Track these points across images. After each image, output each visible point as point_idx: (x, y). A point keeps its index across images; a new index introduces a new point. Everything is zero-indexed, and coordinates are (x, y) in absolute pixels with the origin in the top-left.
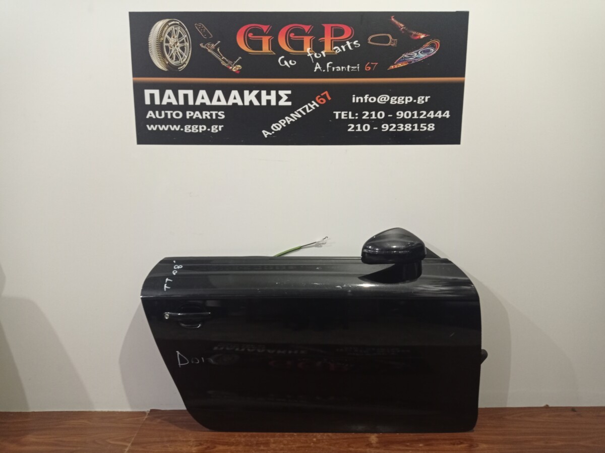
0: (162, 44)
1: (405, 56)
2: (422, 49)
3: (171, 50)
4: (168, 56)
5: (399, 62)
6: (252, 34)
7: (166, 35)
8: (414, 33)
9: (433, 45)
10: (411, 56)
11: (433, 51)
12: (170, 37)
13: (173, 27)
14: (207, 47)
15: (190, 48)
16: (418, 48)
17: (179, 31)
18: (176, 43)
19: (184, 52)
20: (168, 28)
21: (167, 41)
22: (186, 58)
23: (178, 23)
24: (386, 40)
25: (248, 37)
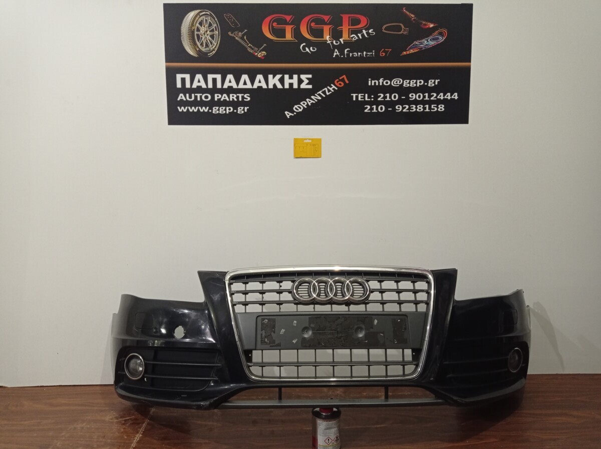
0: (193, 32)
1: (417, 43)
2: (431, 37)
3: (202, 38)
4: (199, 44)
5: (410, 48)
6: (276, 24)
7: (198, 25)
8: (424, 23)
9: (441, 34)
10: (422, 43)
11: (441, 39)
12: (201, 26)
13: (204, 17)
14: (235, 35)
15: (219, 36)
16: (428, 36)
17: (209, 20)
18: (207, 31)
19: (213, 40)
20: (199, 18)
21: (198, 30)
22: (215, 46)
23: (209, 13)
24: (399, 29)
25: (272, 26)
